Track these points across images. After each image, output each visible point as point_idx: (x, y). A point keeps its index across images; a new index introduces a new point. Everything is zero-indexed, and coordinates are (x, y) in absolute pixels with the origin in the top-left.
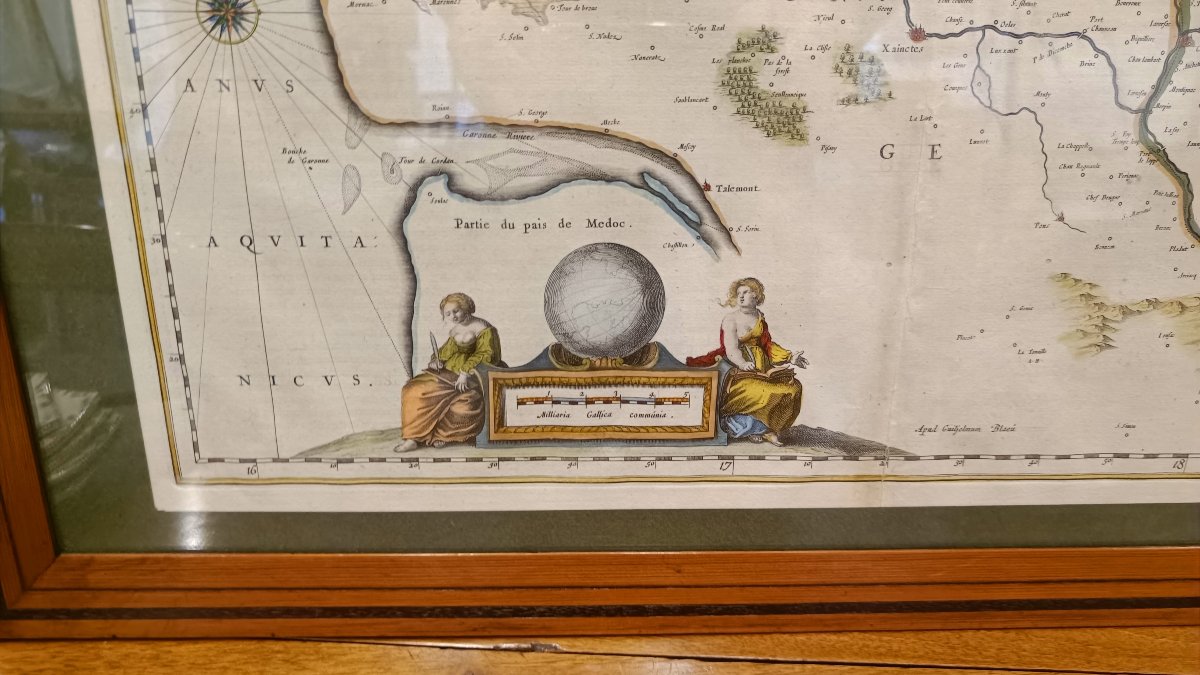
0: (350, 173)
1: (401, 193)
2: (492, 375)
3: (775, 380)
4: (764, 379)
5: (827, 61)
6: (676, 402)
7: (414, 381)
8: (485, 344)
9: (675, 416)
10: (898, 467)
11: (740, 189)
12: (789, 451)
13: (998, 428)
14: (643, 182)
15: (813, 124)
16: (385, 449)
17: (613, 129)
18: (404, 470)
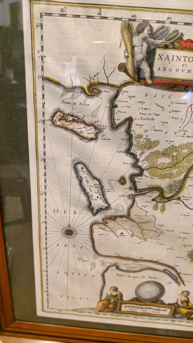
1: (105, 268)
2: (119, 301)
4: (186, 308)
6: (163, 310)
7: (101, 300)
8: (119, 296)
9: (162, 313)
11: (188, 274)
12: (189, 321)
14: (164, 271)
16: (92, 311)
17: (159, 261)
18: (96, 315)
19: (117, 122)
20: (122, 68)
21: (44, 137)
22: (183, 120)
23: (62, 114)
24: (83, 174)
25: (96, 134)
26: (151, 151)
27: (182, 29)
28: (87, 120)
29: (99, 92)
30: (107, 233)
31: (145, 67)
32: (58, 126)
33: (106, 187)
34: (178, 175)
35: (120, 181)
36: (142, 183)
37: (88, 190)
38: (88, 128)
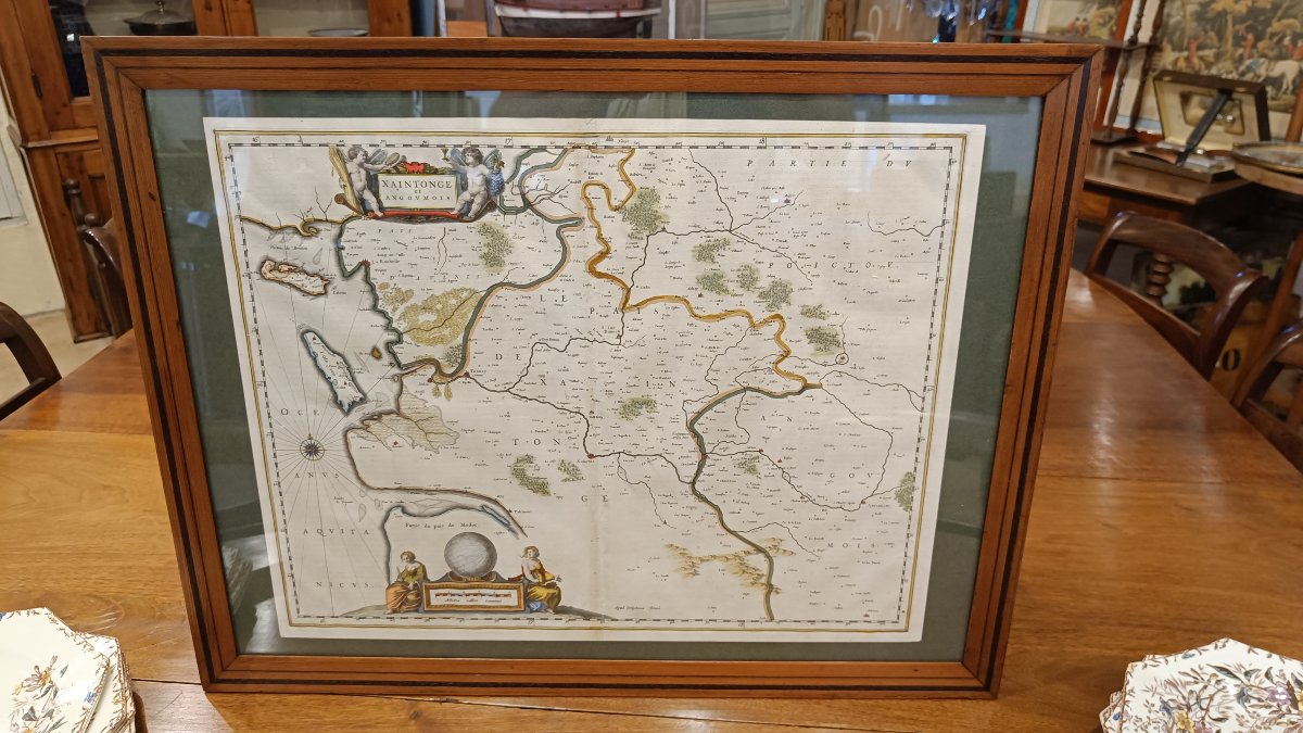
0: (362, 508)
1: (383, 514)
2: (424, 584)
3: (549, 586)
4: (543, 586)
5: (555, 466)
6: (505, 596)
7: (390, 586)
8: (420, 572)
9: (505, 602)
10: (608, 623)
11: (525, 512)
12: (558, 616)
13: (652, 608)
14: (483, 509)
15: (551, 489)
16: (379, 613)
17: (470, 490)
18: (388, 622)
19: (349, 269)
20: (340, 199)
21: (253, 297)
22: (437, 259)
23: (273, 264)
24: (317, 348)
25: (325, 286)
26: (405, 305)
27: (403, 152)
28: (309, 269)
29: (318, 231)
30: (374, 444)
31: (368, 195)
32: (269, 279)
33: (355, 365)
34: (455, 336)
35: (372, 353)
36: (407, 353)
37: (329, 374)
38: (312, 279)
